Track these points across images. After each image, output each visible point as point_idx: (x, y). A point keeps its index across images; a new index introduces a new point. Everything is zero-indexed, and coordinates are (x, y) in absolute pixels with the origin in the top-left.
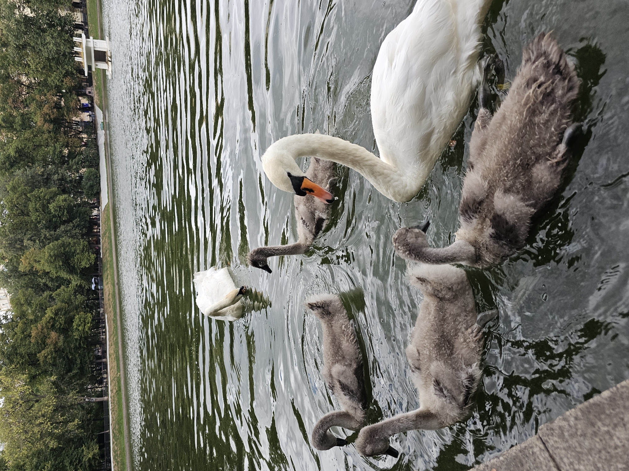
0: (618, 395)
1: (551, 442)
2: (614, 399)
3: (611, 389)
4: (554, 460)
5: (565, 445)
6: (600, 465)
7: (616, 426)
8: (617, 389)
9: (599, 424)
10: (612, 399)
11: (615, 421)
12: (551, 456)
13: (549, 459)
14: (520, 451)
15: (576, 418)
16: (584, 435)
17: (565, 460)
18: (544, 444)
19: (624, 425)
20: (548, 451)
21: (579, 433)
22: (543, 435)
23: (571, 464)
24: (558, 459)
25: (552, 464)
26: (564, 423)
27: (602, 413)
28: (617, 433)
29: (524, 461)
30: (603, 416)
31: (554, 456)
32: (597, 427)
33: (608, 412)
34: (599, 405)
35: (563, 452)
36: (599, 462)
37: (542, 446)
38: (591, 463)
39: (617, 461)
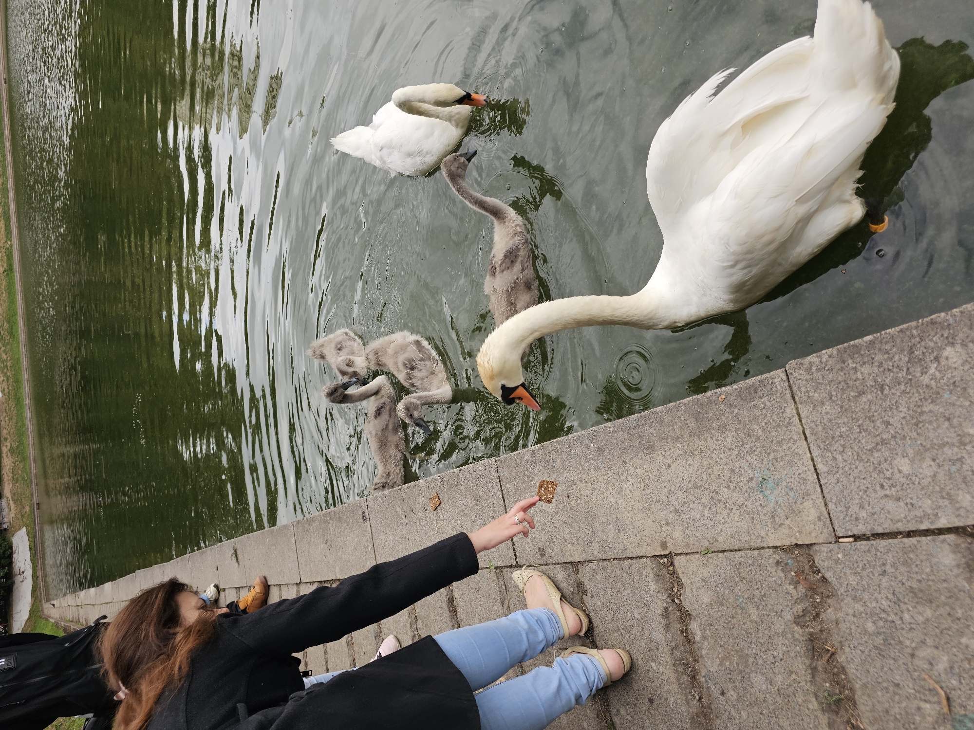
0: (879, 339)
1: (796, 375)
2: (874, 342)
3: (875, 335)
4: (791, 389)
5: (808, 377)
6: (834, 393)
7: (864, 363)
8: (881, 335)
9: (850, 361)
10: (872, 343)
11: (866, 360)
12: (790, 386)
13: (787, 388)
14: (759, 381)
15: (830, 356)
16: (830, 370)
17: (803, 389)
18: (787, 375)
19: (872, 363)
20: (789, 381)
21: (827, 368)
22: (789, 369)
23: (808, 392)
24: (795, 389)
25: (788, 392)
26: (817, 360)
27: (857, 353)
28: (863, 369)
29: (759, 389)
30: (856, 356)
31: (794, 386)
32: (846, 364)
33: (862, 352)
34: (857, 347)
35: (804, 382)
36: (835, 390)
37: (785, 378)
38: (827, 391)
39: (853, 391)
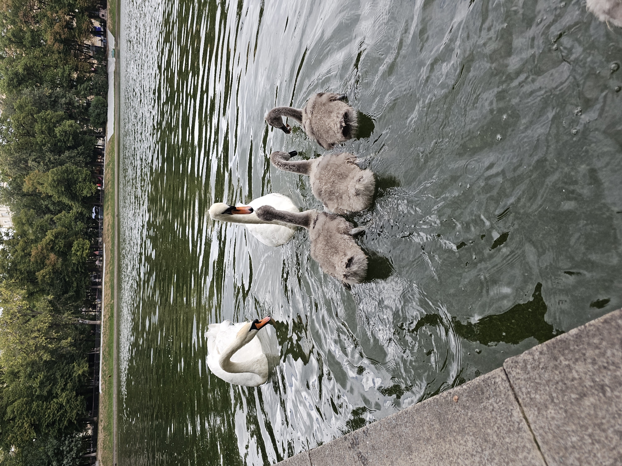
0: (585, 333)
1: (514, 374)
2: (580, 336)
3: (579, 328)
4: (513, 389)
5: (526, 376)
6: (554, 395)
7: (577, 360)
8: (586, 327)
9: (562, 358)
10: (578, 336)
11: (577, 356)
12: (511, 386)
13: (509, 388)
14: (483, 381)
15: (541, 353)
16: (545, 368)
17: (524, 390)
18: (507, 375)
19: (585, 360)
20: (509, 381)
21: (541, 367)
22: (507, 367)
23: (529, 393)
24: (516, 389)
25: (510, 393)
26: (529, 357)
27: (566, 349)
28: (577, 367)
29: (485, 390)
30: (566, 352)
31: (514, 386)
32: (558, 361)
33: (572, 348)
34: (565, 342)
35: (523, 382)
36: (555, 392)
37: (504, 377)
38: (547, 392)
39: (572, 392)
